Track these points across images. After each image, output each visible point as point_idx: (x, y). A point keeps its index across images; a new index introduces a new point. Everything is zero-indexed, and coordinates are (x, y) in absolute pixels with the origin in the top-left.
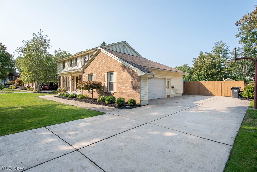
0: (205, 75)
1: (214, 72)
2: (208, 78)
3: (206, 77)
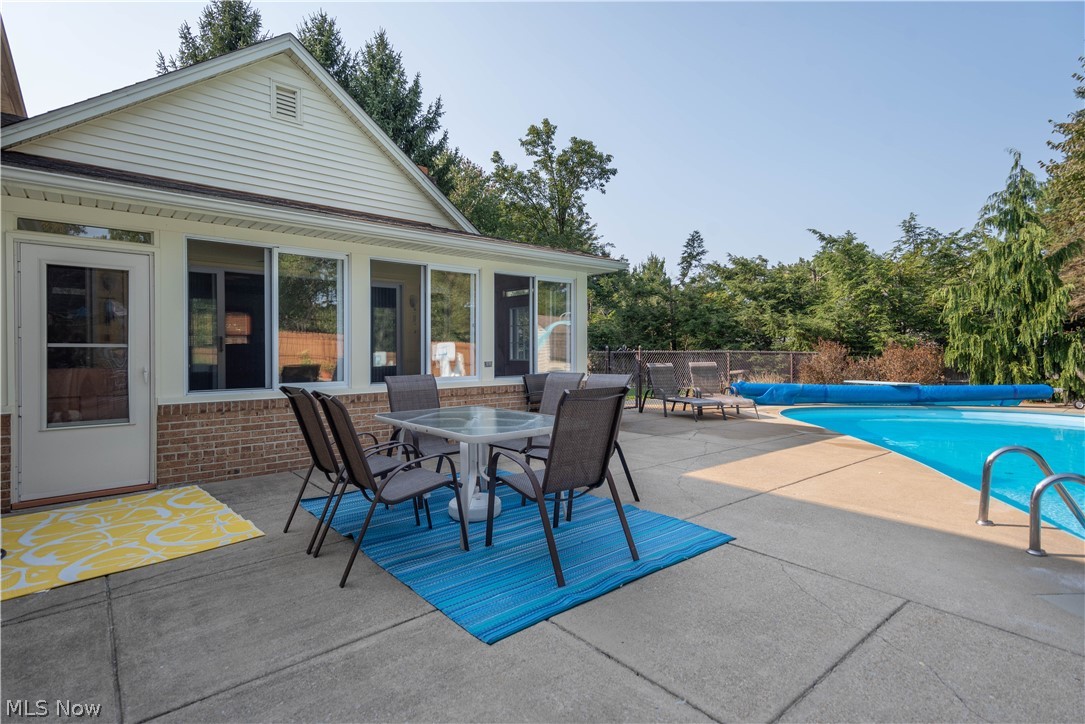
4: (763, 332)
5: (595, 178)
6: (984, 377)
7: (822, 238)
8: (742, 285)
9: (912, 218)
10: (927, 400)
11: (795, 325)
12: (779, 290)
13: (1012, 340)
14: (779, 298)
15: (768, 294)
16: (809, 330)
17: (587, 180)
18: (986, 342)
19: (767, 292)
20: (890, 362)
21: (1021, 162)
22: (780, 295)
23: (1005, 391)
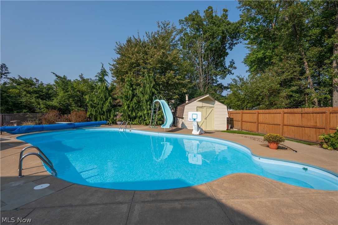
4: (33, 106)
6: (96, 120)
7: (57, 76)
8: (24, 88)
9: (82, 75)
10: (76, 127)
11: (43, 104)
12: (41, 91)
13: (102, 110)
14: (40, 94)
15: (36, 92)
16: (49, 106)
18: (96, 110)
19: (35, 91)
20: (72, 116)
21: (104, 66)
22: (41, 93)
23: (99, 123)
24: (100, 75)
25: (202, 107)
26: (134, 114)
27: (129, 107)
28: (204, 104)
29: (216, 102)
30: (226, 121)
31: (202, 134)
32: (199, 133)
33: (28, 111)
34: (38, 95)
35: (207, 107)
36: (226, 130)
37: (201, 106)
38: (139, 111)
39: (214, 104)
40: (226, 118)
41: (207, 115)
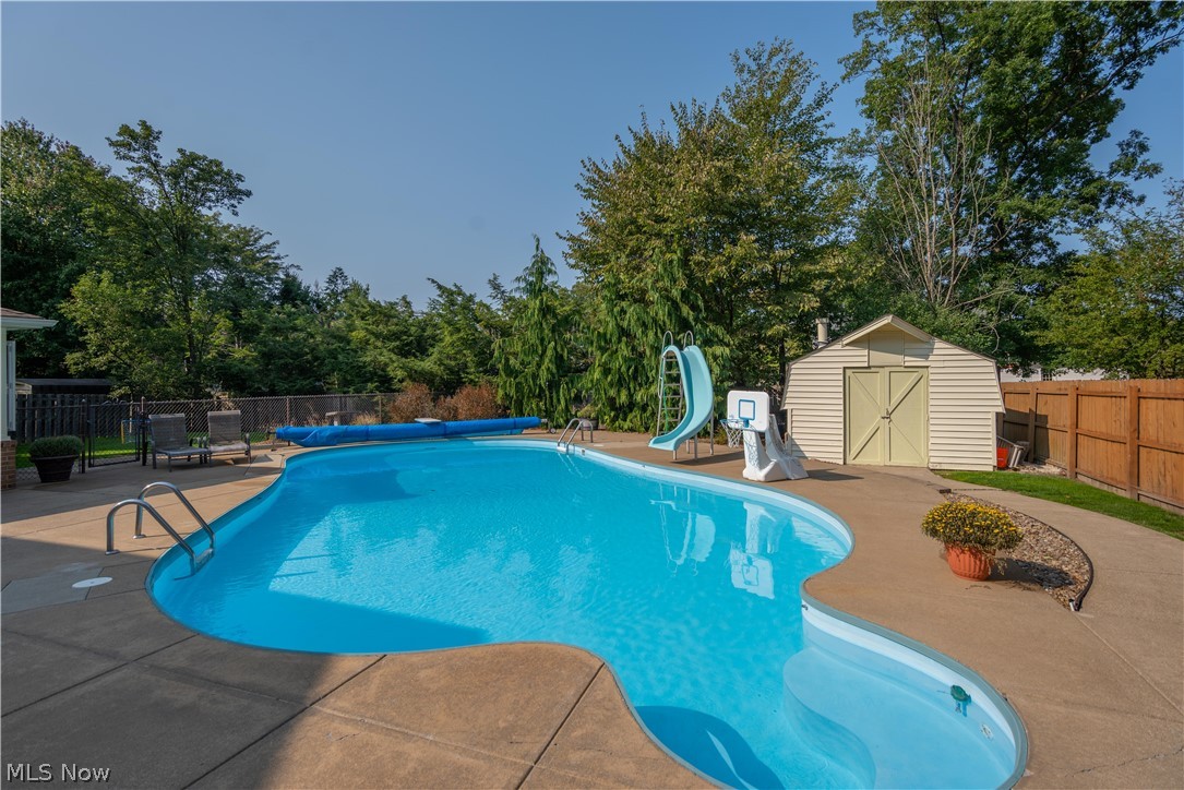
0: (675, 293)
1: (744, 262)
2: (696, 320)
3: (685, 310)
4: (388, 372)
5: (224, 197)
7: (440, 287)
8: (370, 327)
9: (495, 279)
10: (452, 434)
12: (405, 333)
13: (535, 384)
14: (403, 341)
15: (395, 336)
17: (214, 198)
18: (518, 384)
20: (459, 401)
21: (541, 246)
22: (405, 337)
23: (515, 423)
24: (531, 274)
25: (869, 367)
26: (623, 398)
27: (606, 371)
28: (879, 357)
29: (939, 344)
30: (992, 429)
31: (788, 479)
32: (766, 476)
33: (377, 388)
34: (398, 343)
35: (893, 369)
36: (991, 469)
37: (866, 365)
38: (640, 385)
39: (926, 357)
40: (992, 417)
41: (894, 401)
